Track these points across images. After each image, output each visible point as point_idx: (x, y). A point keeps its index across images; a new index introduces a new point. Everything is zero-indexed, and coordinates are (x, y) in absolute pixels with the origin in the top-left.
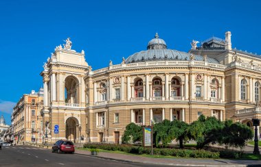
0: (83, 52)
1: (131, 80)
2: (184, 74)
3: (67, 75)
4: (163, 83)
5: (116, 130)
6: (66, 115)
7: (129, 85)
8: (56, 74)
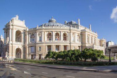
0: (24, 21)
1: (46, 33)
2: (68, 32)
3: (17, 30)
4: (60, 35)
5: (40, 54)
6: (16, 47)
7: (45, 35)
8: (12, 29)
